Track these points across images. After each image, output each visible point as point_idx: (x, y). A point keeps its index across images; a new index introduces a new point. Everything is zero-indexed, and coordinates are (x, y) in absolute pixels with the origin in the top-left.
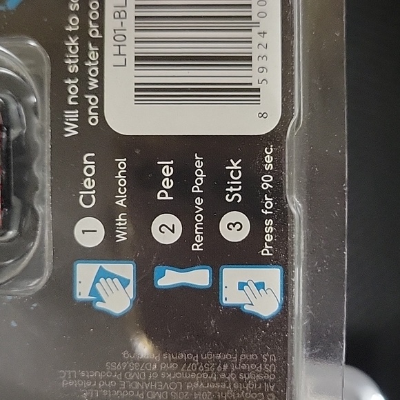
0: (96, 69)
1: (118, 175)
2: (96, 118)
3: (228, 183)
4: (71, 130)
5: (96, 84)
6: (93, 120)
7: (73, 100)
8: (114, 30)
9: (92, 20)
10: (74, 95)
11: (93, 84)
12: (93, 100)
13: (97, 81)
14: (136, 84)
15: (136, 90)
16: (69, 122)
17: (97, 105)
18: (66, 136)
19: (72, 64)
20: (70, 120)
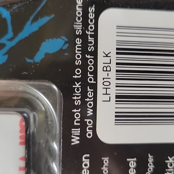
0: (92, 103)
1: (103, 167)
2: (91, 133)
3: (166, 170)
4: (75, 141)
5: (91, 112)
6: (89, 135)
7: (77, 122)
8: (103, 79)
9: (89, 71)
10: (78, 119)
11: (90, 112)
12: (90, 122)
13: (92, 110)
14: (116, 113)
15: (116, 116)
16: (74, 135)
17: (92, 125)
18: (72, 144)
19: (77, 99)
20: (75, 134)
